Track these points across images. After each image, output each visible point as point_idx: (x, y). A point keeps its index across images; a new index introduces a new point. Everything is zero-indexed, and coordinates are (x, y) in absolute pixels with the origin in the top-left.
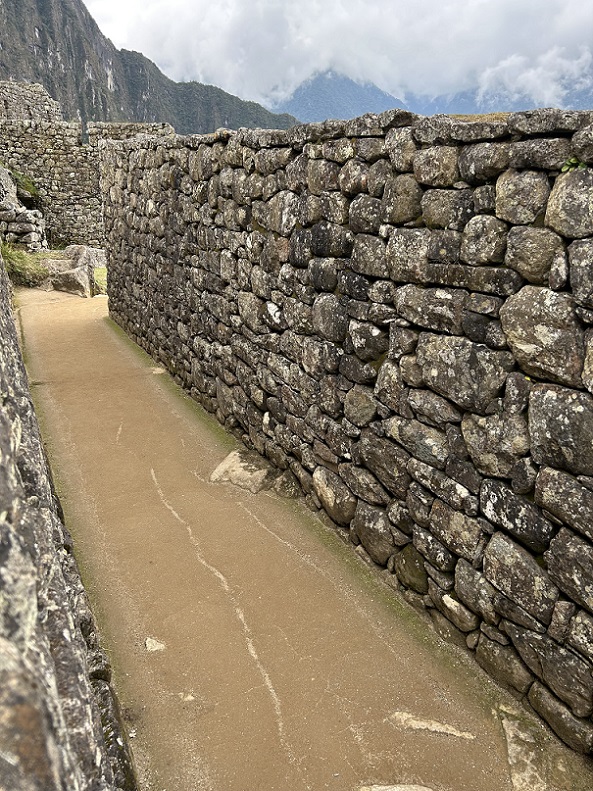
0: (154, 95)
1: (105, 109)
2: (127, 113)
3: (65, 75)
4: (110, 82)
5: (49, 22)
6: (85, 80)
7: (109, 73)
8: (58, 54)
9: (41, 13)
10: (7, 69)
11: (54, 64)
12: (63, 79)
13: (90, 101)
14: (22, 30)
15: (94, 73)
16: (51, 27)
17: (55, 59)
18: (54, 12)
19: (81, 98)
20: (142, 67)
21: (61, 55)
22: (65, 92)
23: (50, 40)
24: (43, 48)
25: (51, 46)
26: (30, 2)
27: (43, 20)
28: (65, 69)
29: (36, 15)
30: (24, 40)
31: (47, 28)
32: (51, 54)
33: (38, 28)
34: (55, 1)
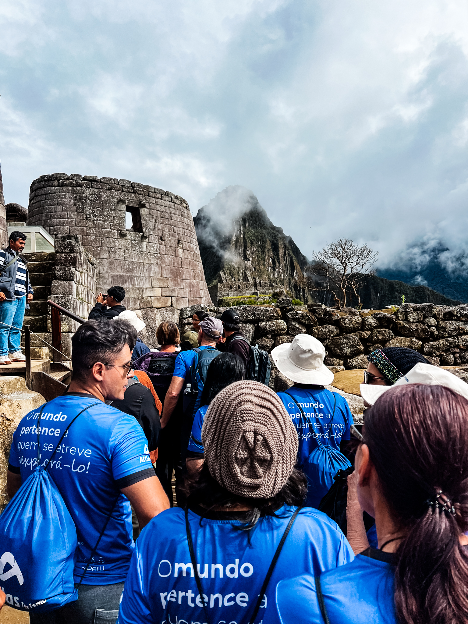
3: (283, 279)
5: (278, 255)
6: (293, 281)
9: (273, 251)
11: (278, 275)
12: (282, 282)
14: (264, 260)
15: (299, 277)
16: (278, 257)
17: (279, 272)
18: (280, 249)
23: (277, 263)
24: (273, 268)
25: (277, 266)
26: (268, 246)
27: (274, 254)
28: (284, 276)
29: (271, 253)
30: (264, 265)
31: (276, 258)
32: (277, 270)
33: (272, 258)
34: (280, 243)
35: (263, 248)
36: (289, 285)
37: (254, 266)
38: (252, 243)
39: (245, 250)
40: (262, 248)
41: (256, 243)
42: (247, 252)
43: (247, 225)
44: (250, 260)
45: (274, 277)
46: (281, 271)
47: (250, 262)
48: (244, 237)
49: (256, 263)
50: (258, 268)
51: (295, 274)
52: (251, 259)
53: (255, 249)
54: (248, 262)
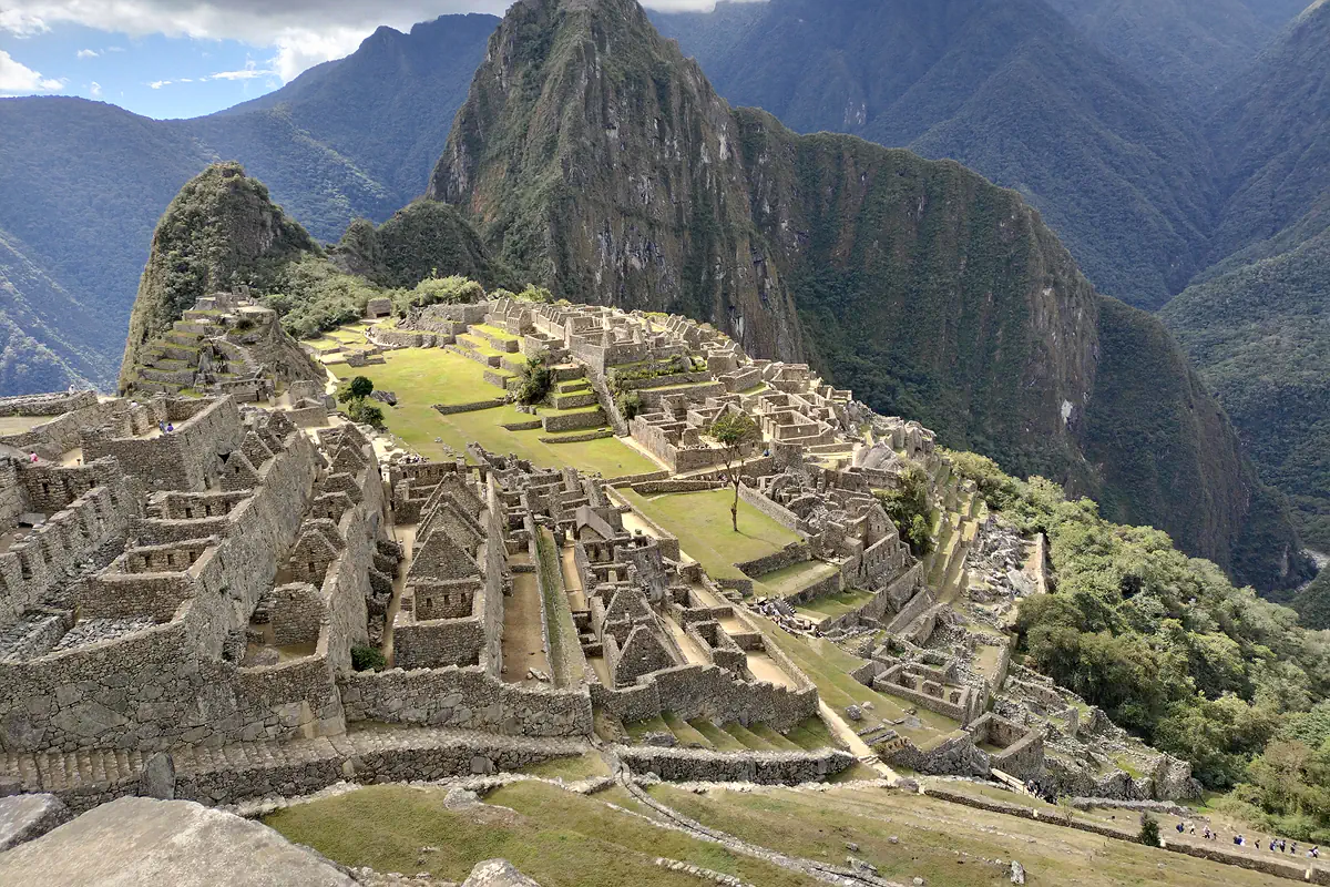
0: (772, 156)
1: (719, 194)
2: (740, 184)
3: (681, 162)
4: (723, 149)
5: (668, 109)
6: (700, 165)
7: (723, 139)
8: (675, 142)
9: (660, 102)
10: (628, 168)
11: (671, 153)
12: (677, 168)
13: (704, 186)
14: (642, 124)
15: (710, 155)
16: (669, 114)
17: (671, 148)
18: (673, 98)
19: (694, 183)
20: (761, 125)
21: (678, 143)
22: (679, 182)
23: (668, 129)
24: (661, 140)
25: (669, 134)
26: (651, 93)
27: (662, 110)
28: (681, 156)
29: (656, 106)
30: (643, 135)
31: (665, 117)
32: (668, 143)
33: (658, 120)
34: (674, 85)
35: (640, 97)
36: (691, 173)
37: (624, 140)
38: (618, 92)
39: (604, 108)
40: (638, 98)
41: (627, 89)
42: (612, 112)
43: (607, 48)
44: (614, 128)
45: (663, 159)
46: (676, 146)
47: (617, 131)
48: (602, 78)
49: (626, 133)
50: (630, 143)
51: (702, 151)
52: (617, 124)
53: (625, 103)
54: (613, 131)
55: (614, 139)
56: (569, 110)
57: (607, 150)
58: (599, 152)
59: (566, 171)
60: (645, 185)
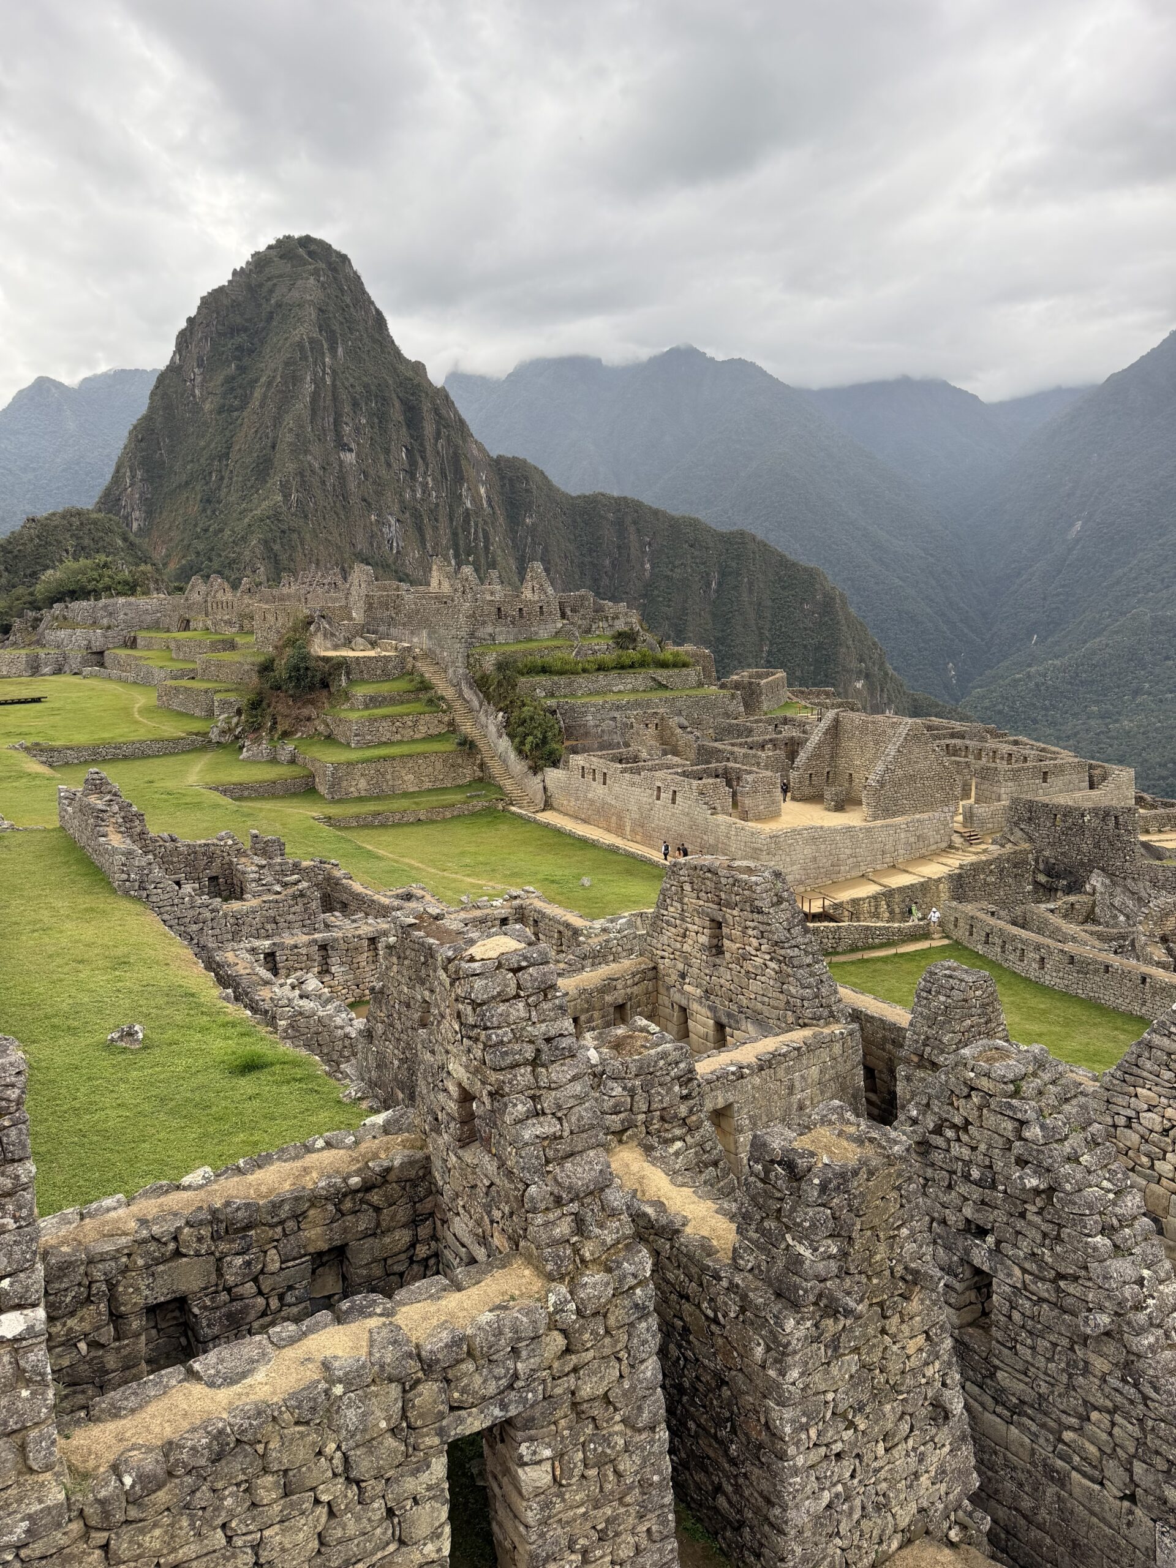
0: (541, 516)
1: (486, 548)
3: (437, 505)
5: (420, 438)
6: (461, 510)
7: (482, 491)
8: (429, 479)
9: (409, 427)
10: (369, 504)
11: (424, 492)
12: (433, 512)
13: (467, 537)
14: (387, 451)
15: (471, 501)
16: (422, 445)
17: (425, 485)
18: (426, 424)
19: (455, 534)
21: (433, 480)
22: (435, 529)
23: (420, 461)
24: (412, 474)
25: (421, 468)
26: (396, 413)
27: (412, 437)
28: (437, 497)
29: (404, 432)
30: (389, 465)
31: (416, 445)
32: (421, 479)
33: (407, 449)
34: (426, 406)
35: (382, 416)
36: (451, 520)
37: (364, 467)
38: (355, 404)
39: (337, 423)
40: (381, 418)
41: (366, 404)
42: (347, 429)
43: (340, 351)
44: (351, 450)
45: (414, 498)
46: (430, 484)
47: (354, 455)
48: (334, 385)
49: (367, 460)
50: (372, 472)
51: (464, 493)
52: (353, 446)
53: (364, 421)
54: (348, 454)
55: (351, 464)
56: (289, 421)
57: (342, 478)
58: (331, 480)
59: (287, 497)
60: (392, 529)
